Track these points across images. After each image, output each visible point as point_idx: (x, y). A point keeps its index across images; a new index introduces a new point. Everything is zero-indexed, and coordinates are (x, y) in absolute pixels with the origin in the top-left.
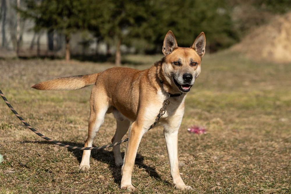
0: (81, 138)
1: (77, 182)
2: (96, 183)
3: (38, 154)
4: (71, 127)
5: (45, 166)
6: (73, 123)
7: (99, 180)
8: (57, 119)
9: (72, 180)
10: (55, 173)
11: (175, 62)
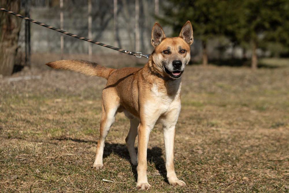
0: (224, 141)
1: (223, 184)
2: (241, 185)
3: (184, 157)
4: (213, 130)
5: (191, 169)
6: (215, 126)
7: (243, 182)
8: (199, 123)
9: (218, 181)
10: (201, 175)
11: (165, 51)
